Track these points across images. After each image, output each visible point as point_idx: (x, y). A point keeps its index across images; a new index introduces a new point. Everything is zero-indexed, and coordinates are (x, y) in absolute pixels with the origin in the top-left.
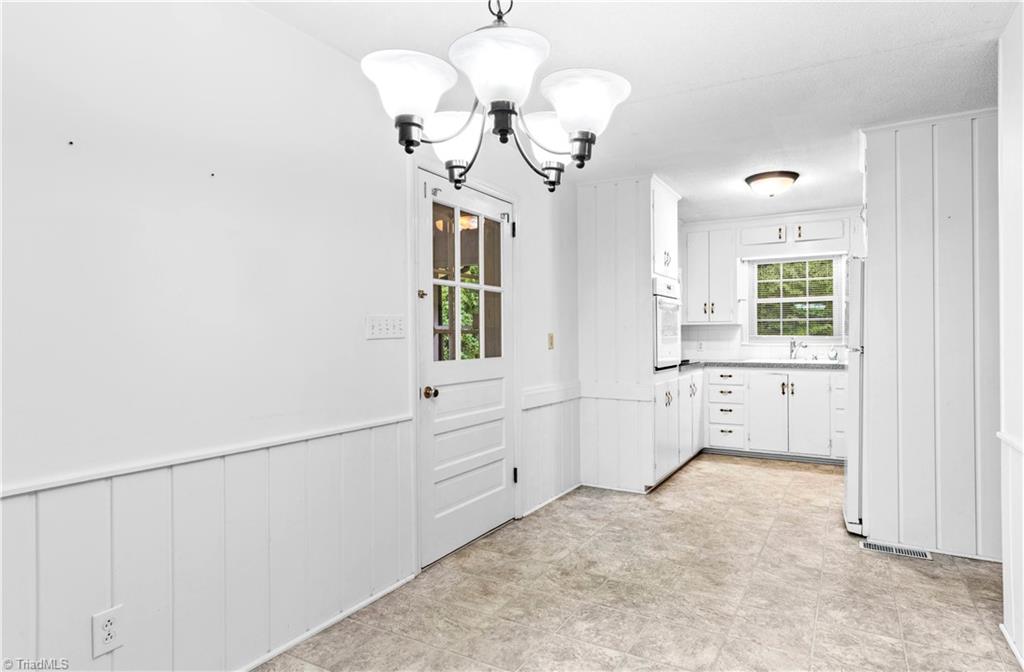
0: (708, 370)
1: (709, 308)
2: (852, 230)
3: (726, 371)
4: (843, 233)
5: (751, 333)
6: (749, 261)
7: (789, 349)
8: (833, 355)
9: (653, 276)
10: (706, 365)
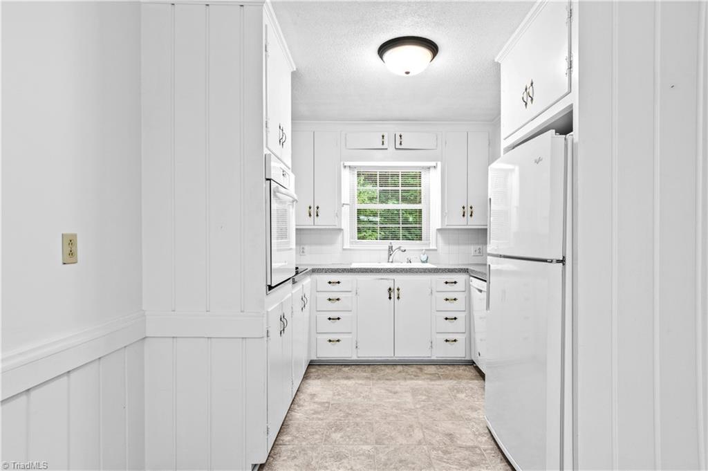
0: (316, 276)
1: (314, 212)
2: (444, 144)
3: (334, 277)
4: (437, 146)
5: (352, 237)
6: (350, 167)
7: (387, 252)
8: (424, 258)
9: (266, 151)
10: (314, 271)
